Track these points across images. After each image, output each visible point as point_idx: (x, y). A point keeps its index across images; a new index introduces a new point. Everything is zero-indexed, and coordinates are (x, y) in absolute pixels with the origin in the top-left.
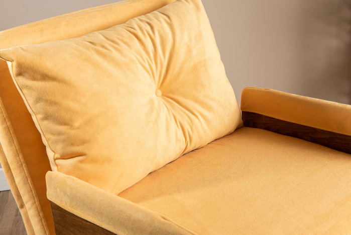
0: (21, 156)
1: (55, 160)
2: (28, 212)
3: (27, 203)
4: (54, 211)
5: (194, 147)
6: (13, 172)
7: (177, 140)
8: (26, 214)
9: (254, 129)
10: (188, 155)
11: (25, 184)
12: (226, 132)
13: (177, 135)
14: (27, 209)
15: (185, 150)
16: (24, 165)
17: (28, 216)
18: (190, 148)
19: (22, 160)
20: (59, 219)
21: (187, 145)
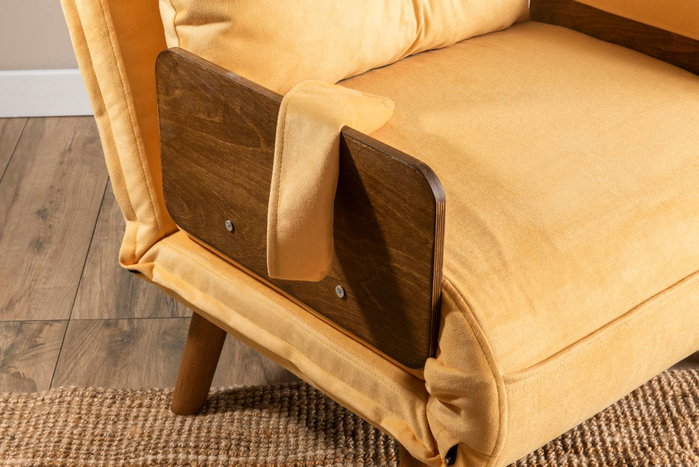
0: (107, 17)
1: (175, 26)
2: (112, 125)
3: (111, 106)
4: (163, 120)
5: (432, 44)
6: (90, 46)
7: (402, 22)
8: (108, 127)
9: (549, 26)
10: (418, 57)
11: (110, 70)
12: (495, 25)
13: (403, 12)
14: (110, 117)
15: (413, 46)
16: (112, 34)
17: (111, 131)
18: (424, 44)
19: (110, 25)
20: (172, 136)
21: (419, 36)
